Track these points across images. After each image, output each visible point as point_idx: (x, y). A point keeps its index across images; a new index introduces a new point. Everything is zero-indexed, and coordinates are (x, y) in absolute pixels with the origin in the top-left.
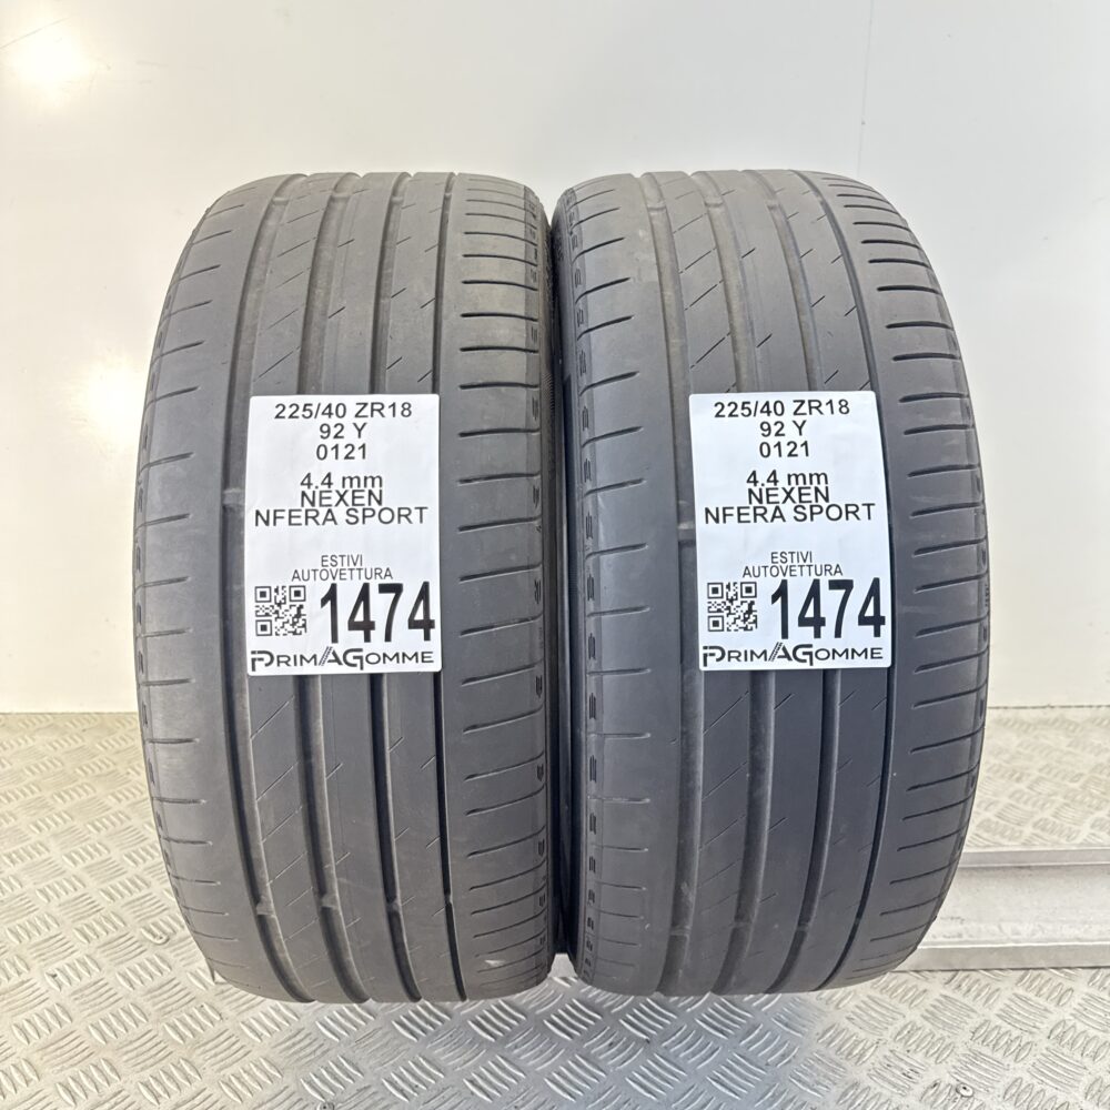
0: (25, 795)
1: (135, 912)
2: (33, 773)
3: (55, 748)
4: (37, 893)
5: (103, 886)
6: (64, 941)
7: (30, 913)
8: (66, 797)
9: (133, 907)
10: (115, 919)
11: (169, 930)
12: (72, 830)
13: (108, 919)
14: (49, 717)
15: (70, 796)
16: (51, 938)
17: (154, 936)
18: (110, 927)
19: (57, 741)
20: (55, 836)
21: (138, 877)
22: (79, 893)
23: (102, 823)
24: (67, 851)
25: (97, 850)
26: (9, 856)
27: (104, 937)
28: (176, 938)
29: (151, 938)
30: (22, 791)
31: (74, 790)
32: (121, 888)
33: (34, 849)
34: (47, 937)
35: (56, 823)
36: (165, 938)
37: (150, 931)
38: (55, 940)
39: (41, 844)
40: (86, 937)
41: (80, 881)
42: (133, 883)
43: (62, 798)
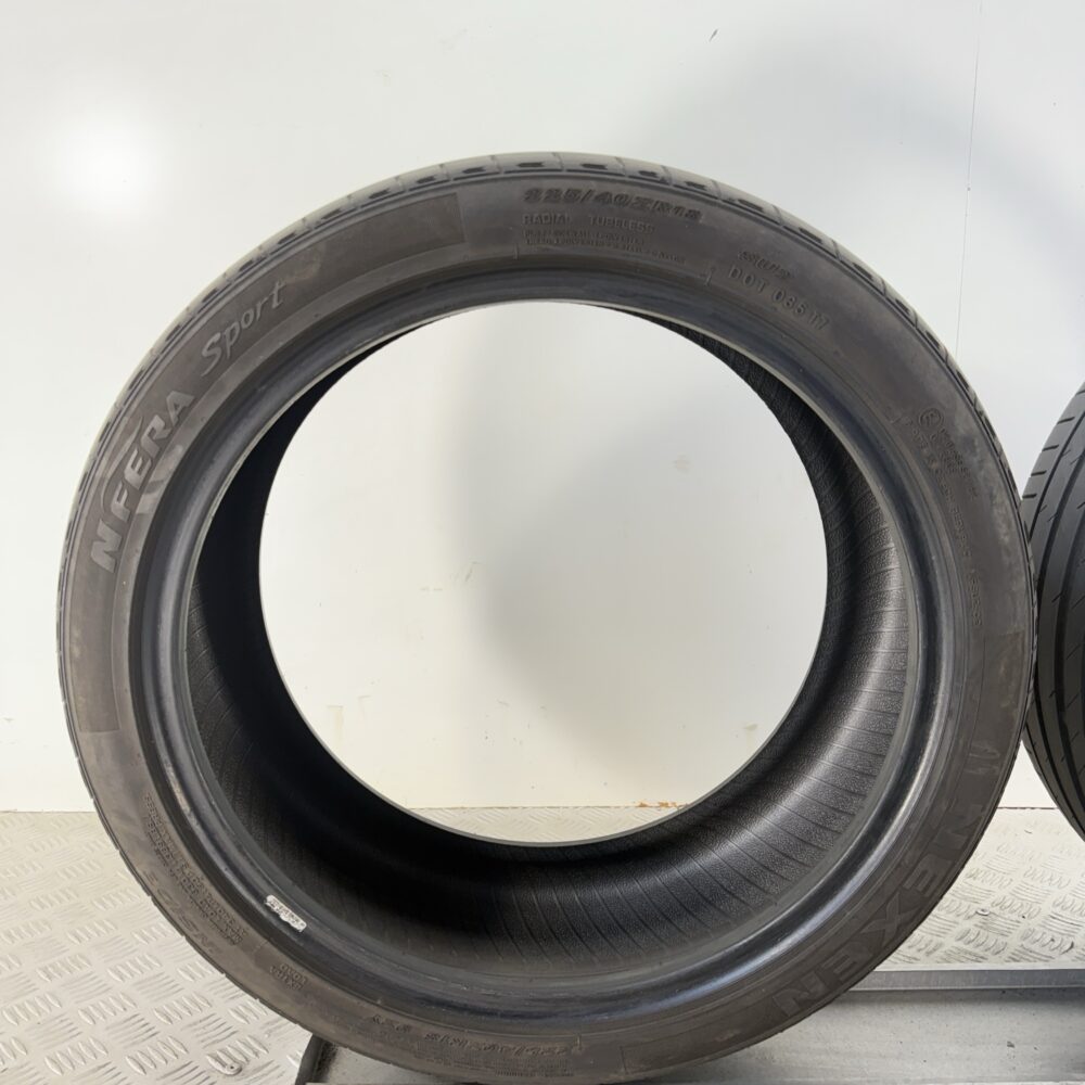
0: (61, 901)
1: (198, 1036)
2: (69, 877)
3: (93, 850)
4: (80, 1013)
5: (158, 1006)
6: (115, 1072)
7: (71, 1037)
8: (108, 902)
9: (195, 1030)
10: (174, 1045)
11: (240, 1058)
12: (116, 940)
13: (166, 1045)
14: (83, 815)
15: (112, 901)
16: (100, 1068)
17: (224, 1065)
18: (169, 1054)
19: (95, 842)
20: (98, 947)
21: (198, 995)
22: (129, 1014)
23: (151, 932)
24: (112, 964)
25: (147, 963)
26: (45, 970)
27: (163, 1067)
28: (249, 1067)
29: (220, 1068)
30: (57, 897)
32: (179, 1008)
33: (73, 961)
34: (94, 1066)
35: (98, 932)
36: (236, 1067)
37: (217, 1059)
38: (104, 1070)
39: (82, 957)
40: (142, 1067)
41: (129, 999)
42: (193, 1001)
43: (103, 904)
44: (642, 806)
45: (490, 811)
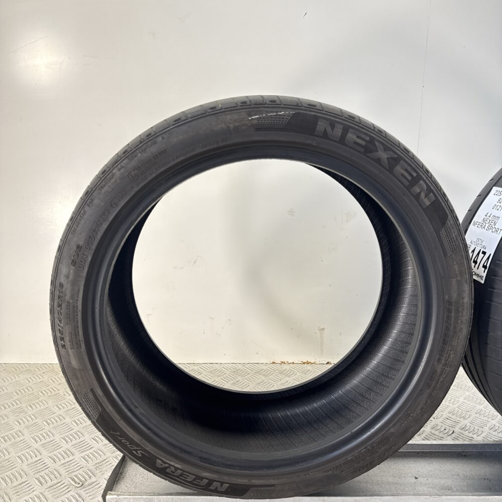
0: (13, 405)
1: (66, 469)
2: (18, 394)
3: (29, 382)
4: (17, 457)
5: (50, 455)
6: (29, 485)
7: (12, 469)
9: (65, 466)
10: (56, 473)
11: (83, 479)
12: (35, 424)
13: (52, 473)
14: (26, 365)
15: (35, 406)
16: (23, 483)
18: (52, 476)
19: (30, 378)
20: (27, 427)
21: (68, 450)
22: (38, 458)
23: (51, 421)
24: (32, 435)
25: (48, 435)
26: (3, 438)
27: (50, 483)
28: (86, 484)
29: (74, 484)
30: (12, 404)
31: (38, 403)
32: (59, 456)
33: (16, 434)
34: (21, 482)
35: (28, 421)
36: (81, 483)
37: (73, 480)
38: (25, 484)
39: (20, 432)
40: (41, 483)
41: (39, 452)
42: (65, 453)
43: (31, 407)
44: (274, 363)
45: (206, 365)
